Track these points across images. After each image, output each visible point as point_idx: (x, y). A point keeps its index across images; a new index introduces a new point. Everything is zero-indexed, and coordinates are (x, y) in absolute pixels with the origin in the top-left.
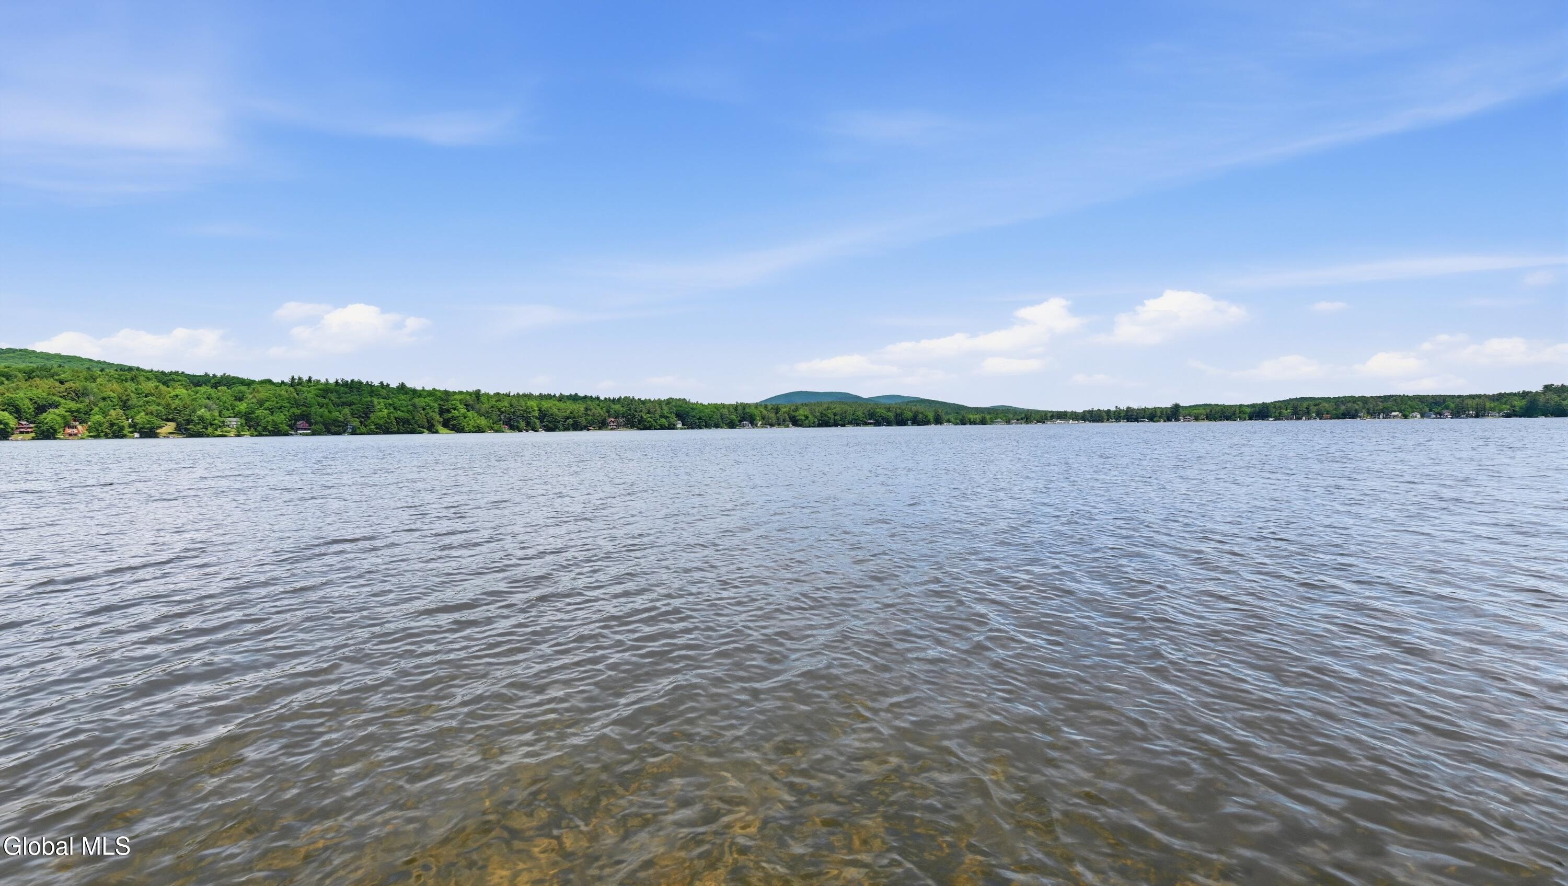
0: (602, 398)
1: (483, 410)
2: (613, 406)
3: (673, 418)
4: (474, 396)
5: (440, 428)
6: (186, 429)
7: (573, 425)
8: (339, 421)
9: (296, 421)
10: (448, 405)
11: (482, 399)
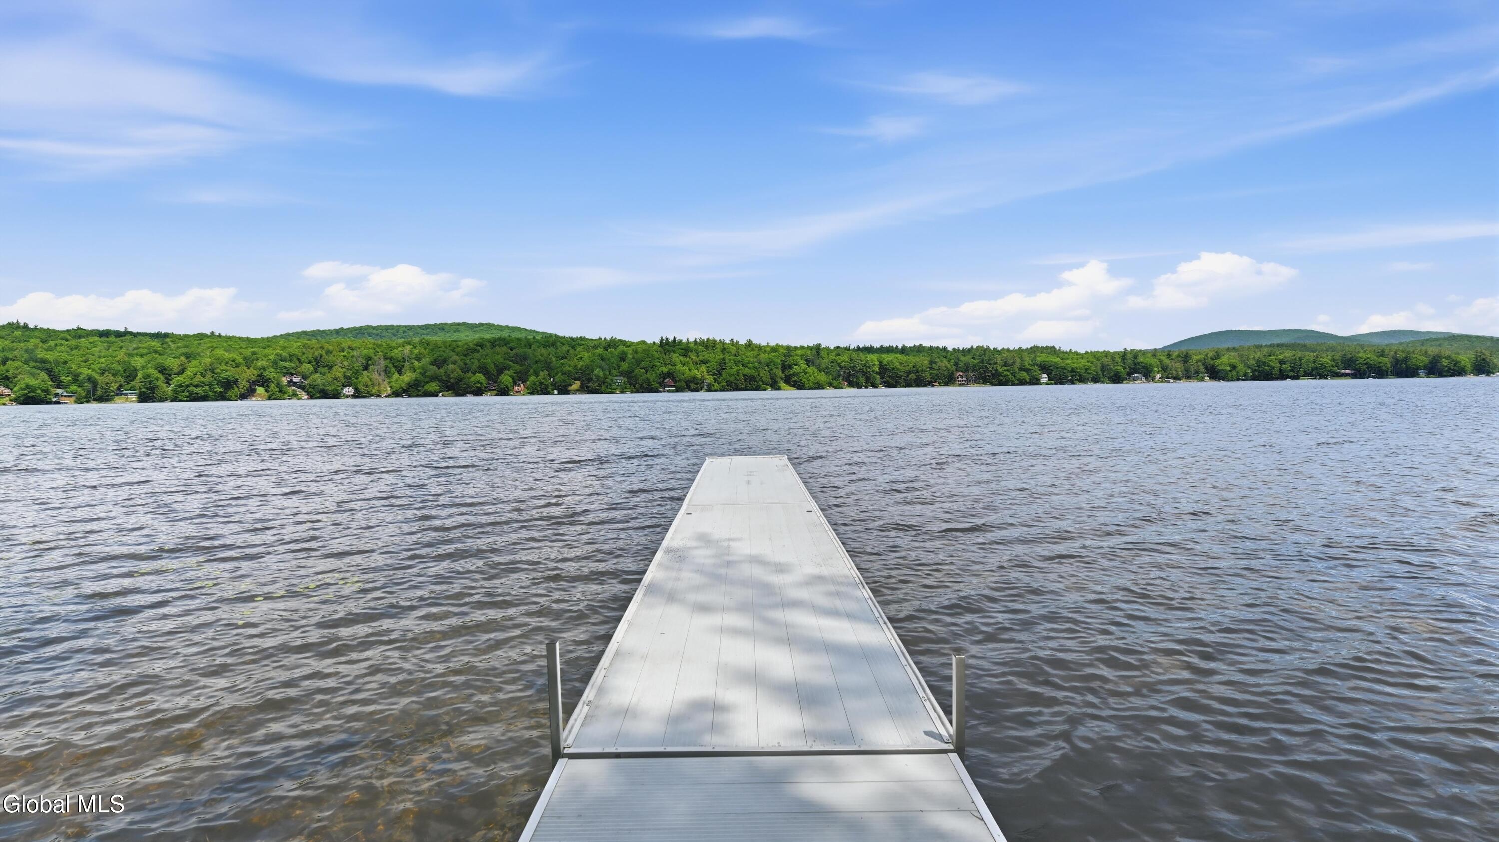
0: (950, 349)
1: (823, 366)
2: (962, 358)
3: (1036, 370)
4: (814, 352)
5: (783, 385)
6: (587, 387)
7: (915, 381)
8: (697, 379)
9: (664, 379)
10: (791, 361)
11: (822, 353)
